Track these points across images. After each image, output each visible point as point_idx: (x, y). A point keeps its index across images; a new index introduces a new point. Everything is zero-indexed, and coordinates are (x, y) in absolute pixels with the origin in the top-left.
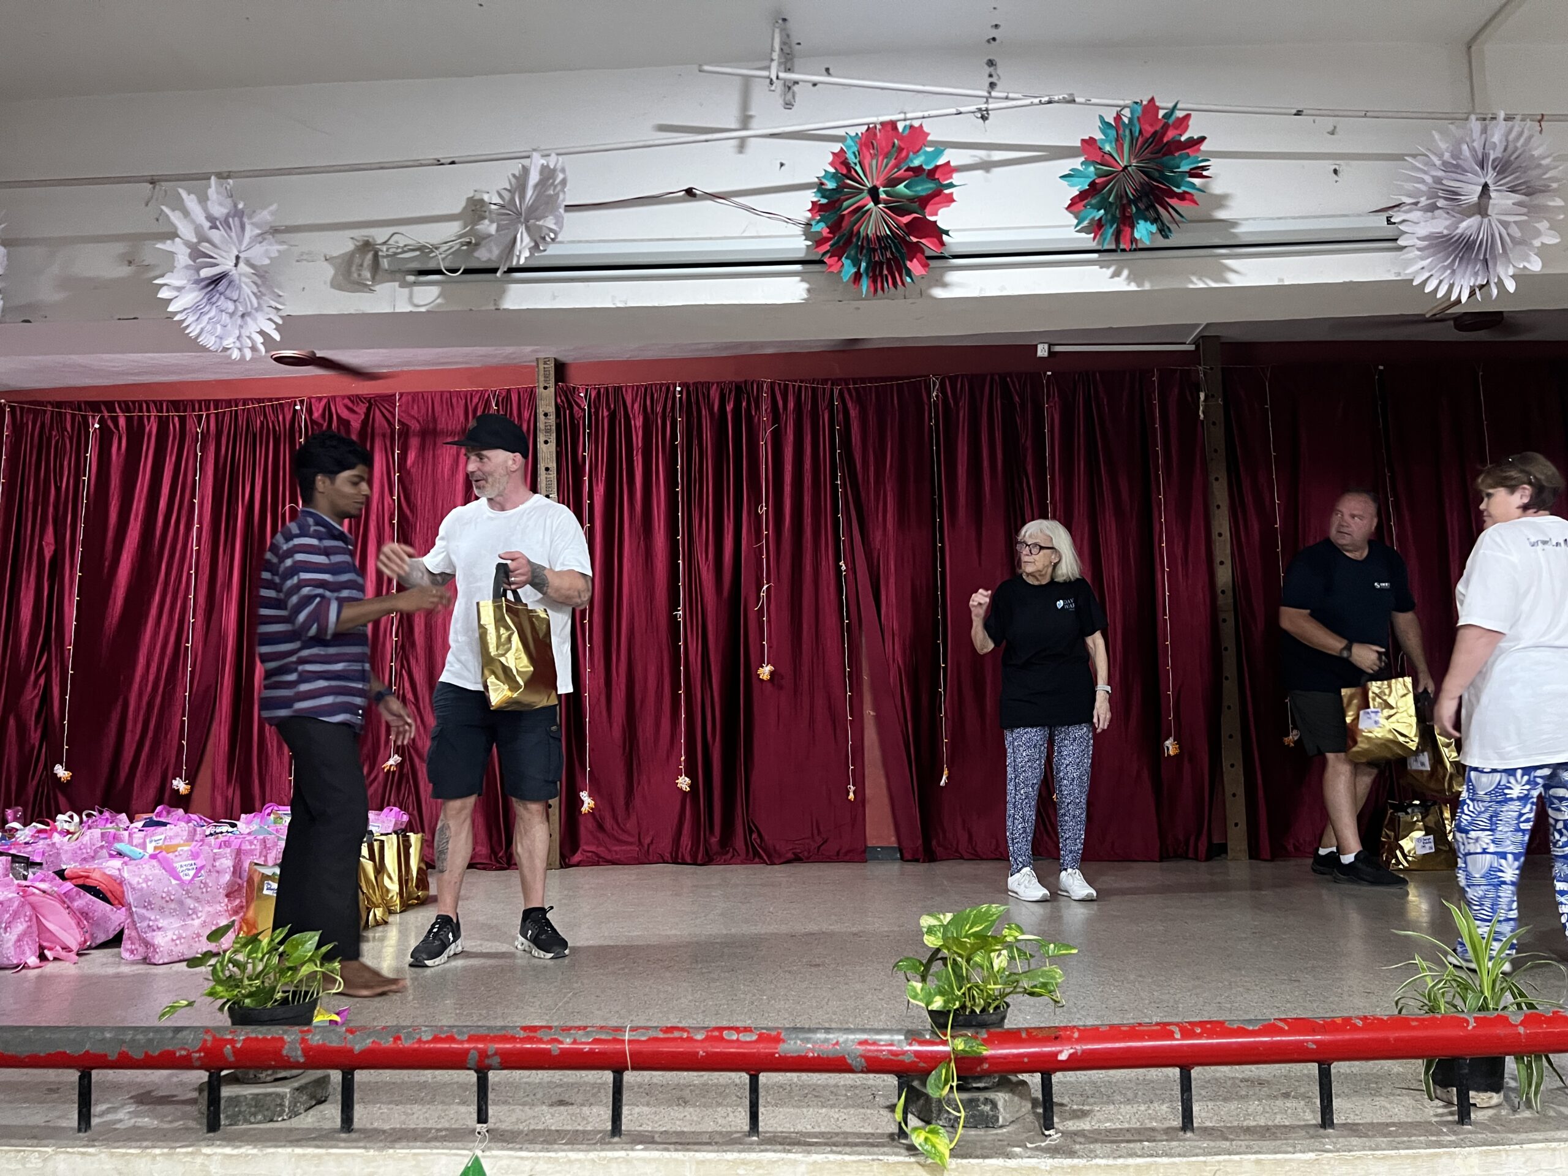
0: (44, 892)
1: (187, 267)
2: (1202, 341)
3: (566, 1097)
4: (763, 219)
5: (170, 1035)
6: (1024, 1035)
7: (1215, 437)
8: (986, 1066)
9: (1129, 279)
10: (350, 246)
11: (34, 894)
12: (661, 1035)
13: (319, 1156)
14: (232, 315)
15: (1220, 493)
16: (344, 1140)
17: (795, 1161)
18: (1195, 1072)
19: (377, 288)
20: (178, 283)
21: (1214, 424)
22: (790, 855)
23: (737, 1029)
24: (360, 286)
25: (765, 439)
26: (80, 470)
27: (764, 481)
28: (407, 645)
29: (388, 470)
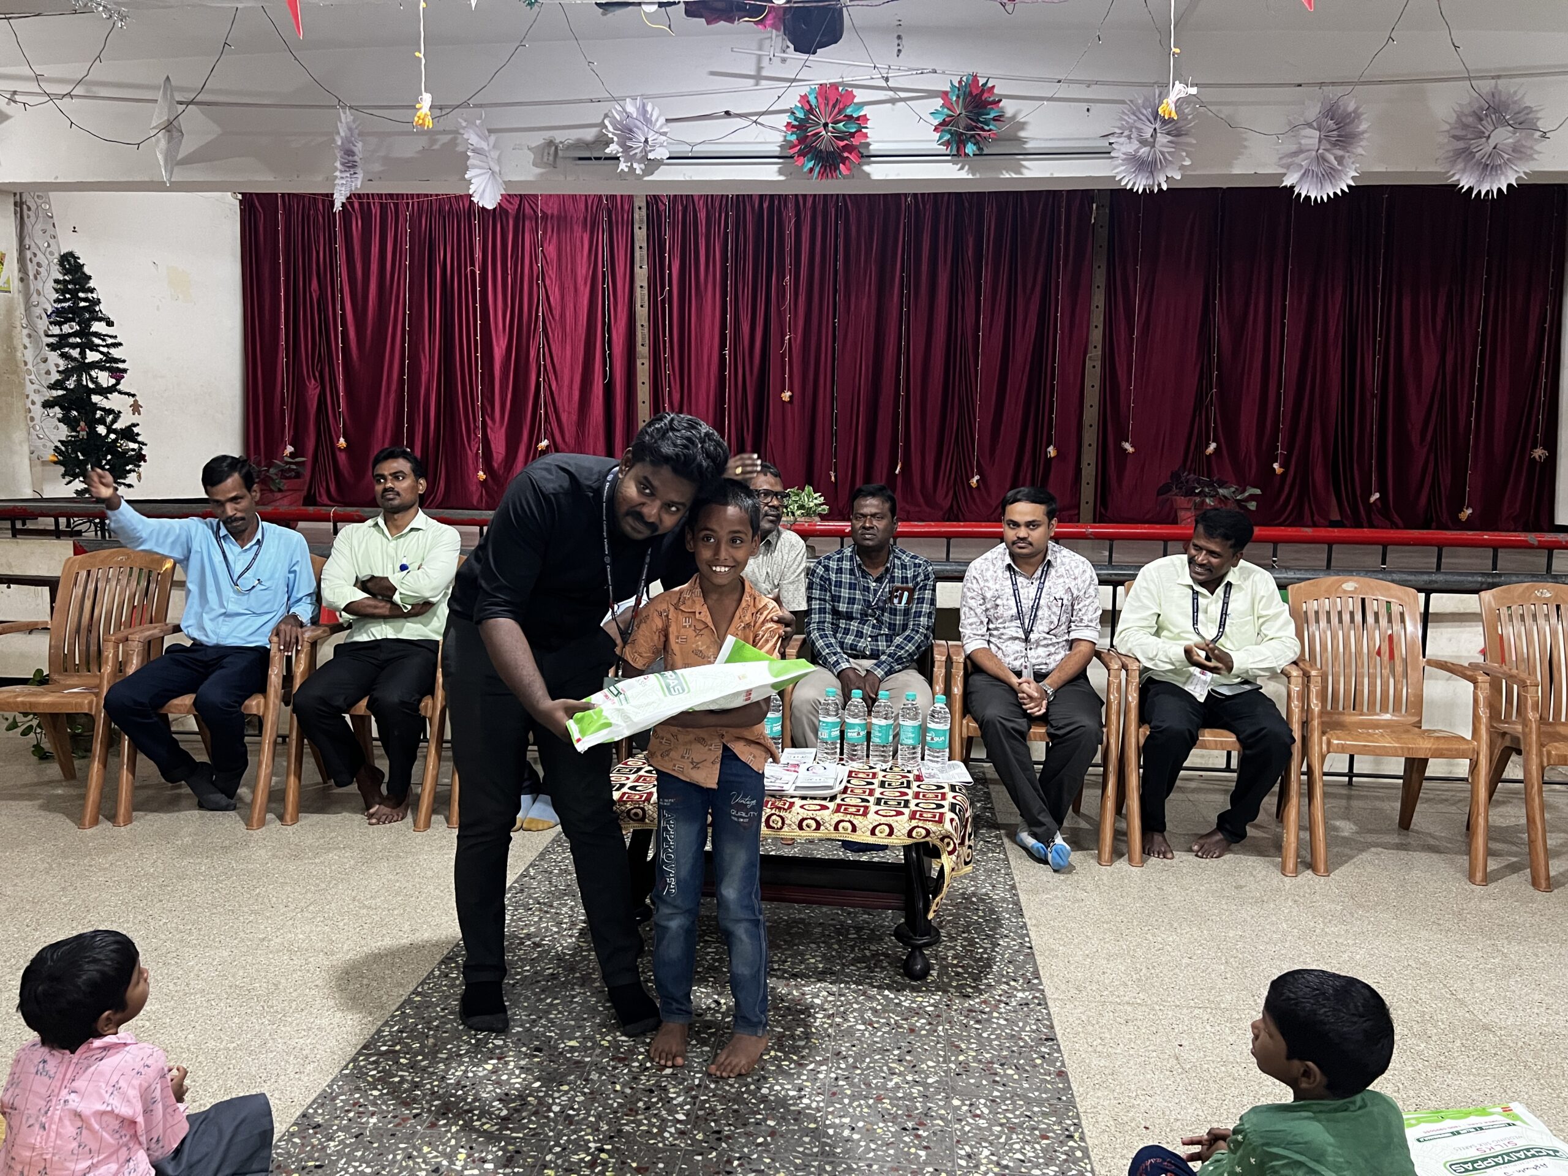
4: (765, 130)
7: (1103, 233)
9: (968, 173)
10: (541, 141)
21: (1101, 226)
24: (548, 165)
25: (790, 229)
26: (332, 240)
27: (788, 261)
28: (549, 367)
29: (534, 245)
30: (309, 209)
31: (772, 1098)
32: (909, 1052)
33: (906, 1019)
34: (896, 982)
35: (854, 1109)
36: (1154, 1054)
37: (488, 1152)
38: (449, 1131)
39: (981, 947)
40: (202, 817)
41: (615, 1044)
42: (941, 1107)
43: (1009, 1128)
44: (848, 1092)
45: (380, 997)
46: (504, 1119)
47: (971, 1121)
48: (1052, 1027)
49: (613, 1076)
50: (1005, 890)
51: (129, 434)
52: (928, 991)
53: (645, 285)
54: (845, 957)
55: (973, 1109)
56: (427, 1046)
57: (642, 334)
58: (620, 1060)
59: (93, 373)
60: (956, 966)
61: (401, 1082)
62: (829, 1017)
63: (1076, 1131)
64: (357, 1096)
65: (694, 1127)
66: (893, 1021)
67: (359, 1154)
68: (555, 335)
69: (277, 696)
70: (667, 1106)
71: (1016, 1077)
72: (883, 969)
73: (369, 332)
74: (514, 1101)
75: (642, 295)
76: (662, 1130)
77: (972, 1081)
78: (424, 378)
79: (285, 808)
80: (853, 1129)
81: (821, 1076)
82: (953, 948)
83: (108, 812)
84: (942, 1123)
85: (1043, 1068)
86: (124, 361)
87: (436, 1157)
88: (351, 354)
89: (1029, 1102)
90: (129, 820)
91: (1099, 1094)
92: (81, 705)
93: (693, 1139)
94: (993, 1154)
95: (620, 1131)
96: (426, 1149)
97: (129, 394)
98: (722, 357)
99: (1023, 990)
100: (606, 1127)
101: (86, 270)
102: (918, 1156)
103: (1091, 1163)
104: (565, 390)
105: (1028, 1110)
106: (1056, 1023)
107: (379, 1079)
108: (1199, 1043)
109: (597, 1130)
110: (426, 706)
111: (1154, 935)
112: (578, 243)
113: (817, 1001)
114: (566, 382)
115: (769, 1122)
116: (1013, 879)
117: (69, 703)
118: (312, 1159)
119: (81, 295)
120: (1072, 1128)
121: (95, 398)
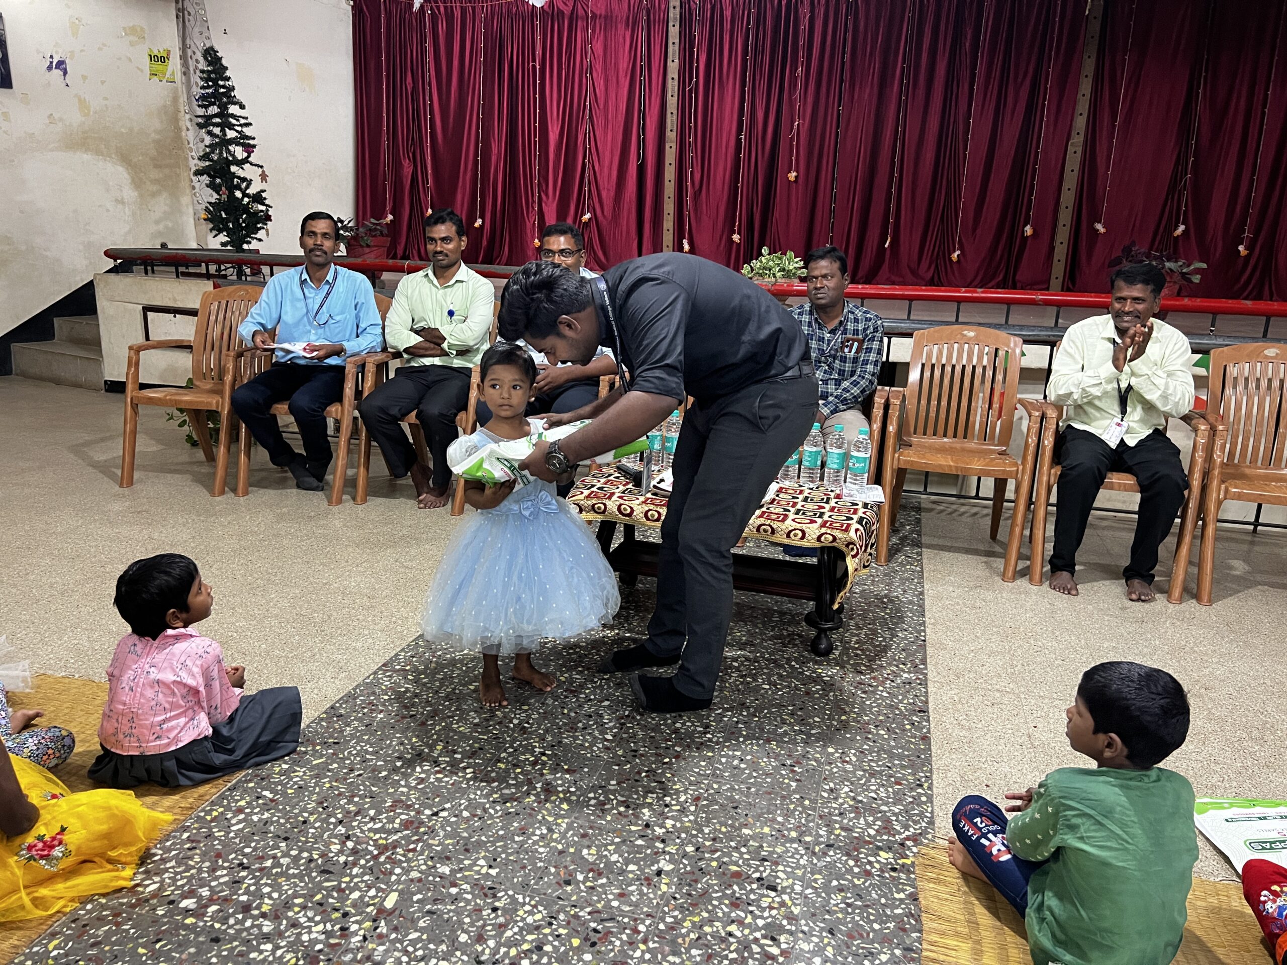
7: (1094, 28)
21: (1095, 18)
25: (804, 24)
26: (422, 41)
27: (801, 54)
28: (593, 150)
29: (585, 42)
30: (405, 13)
31: (683, 731)
32: (801, 709)
33: (804, 685)
34: (803, 656)
35: (746, 746)
36: (1010, 731)
37: (459, 747)
38: (434, 729)
39: (882, 636)
40: (298, 494)
41: (571, 681)
42: (817, 752)
43: (870, 774)
44: (744, 733)
45: (403, 631)
46: (476, 725)
47: (839, 765)
48: (927, 702)
49: (564, 703)
50: (915, 595)
51: (258, 198)
52: (828, 664)
53: (676, 77)
54: (765, 634)
55: (843, 756)
56: (429, 668)
57: (672, 121)
58: (572, 692)
59: (231, 148)
60: (857, 649)
61: (405, 692)
62: (742, 677)
63: (926, 782)
64: (372, 698)
65: (617, 746)
66: (793, 685)
67: (366, 738)
68: (599, 122)
69: (350, 405)
70: (601, 728)
71: (886, 736)
72: (796, 645)
73: (451, 120)
74: (485, 713)
75: (672, 86)
76: (592, 744)
77: (848, 736)
78: (494, 158)
79: (356, 491)
80: (742, 760)
81: (726, 719)
82: (857, 635)
83: (230, 485)
84: (815, 764)
85: (911, 732)
86: (254, 138)
87: (421, 746)
88: (437, 138)
89: (892, 756)
90: (246, 493)
91: (954, 756)
92: (210, 404)
93: (615, 754)
94: (851, 791)
95: (560, 742)
96: (414, 740)
97: (258, 166)
98: (739, 141)
99: (909, 672)
100: (550, 739)
101: (224, 62)
102: (789, 785)
103: (932, 807)
104: (606, 170)
105: (889, 762)
106: (930, 699)
107: (391, 688)
108: (1052, 727)
109: (543, 740)
110: (461, 419)
111: (1036, 640)
112: (621, 40)
113: (736, 664)
114: (607, 163)
115: (676, 748)
116: (923, 587)
117: (203, 402)
118: (332, 737)
119: (221, 83)
120: (923, 780)
121: (234, 169)
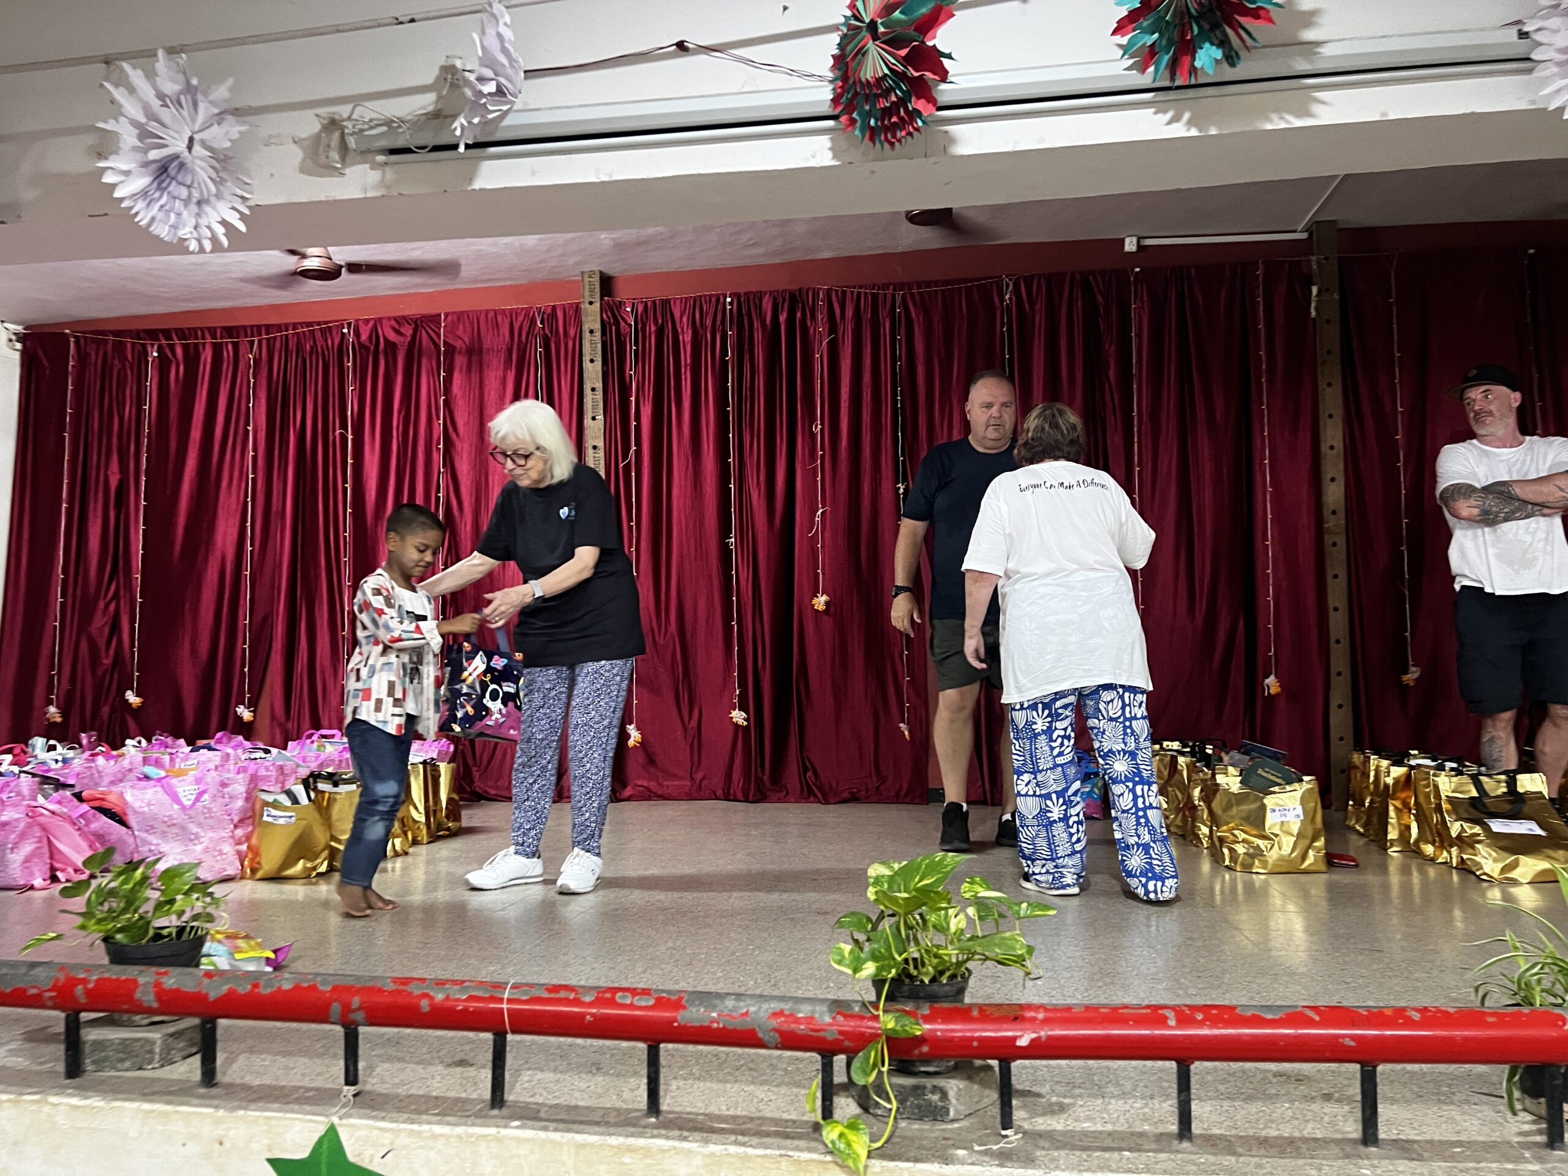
0: (53, 813)
1: (135, 149)
2: (1316, 228)
3: (469, 1057)
4: (763, 73)
5: (23, 970)
6: (975, 1013)
7: (1330, 337)
8: (925, 1049)
10: (316, 127)
11: (42, 815)
12: (545, 995)
13: (166, 1114)
14: (187, 202)
15: (1332, 400)
16: (202, 1097)
17: (690, 1151)
18: (1197, 1067)
19: (348, 171)
20: (124, 167)
21: (1328, 321)
22: (846, 795)
23: (633, 992)
24: (329, 170)
25: (821, 351)
26: (141, 399)
27: (819, 398)
29: (434, 393)
30: (113, 358)
53: (600, 444)
68: (463, 526)
75: (596, 459)
98: (725, 548)
